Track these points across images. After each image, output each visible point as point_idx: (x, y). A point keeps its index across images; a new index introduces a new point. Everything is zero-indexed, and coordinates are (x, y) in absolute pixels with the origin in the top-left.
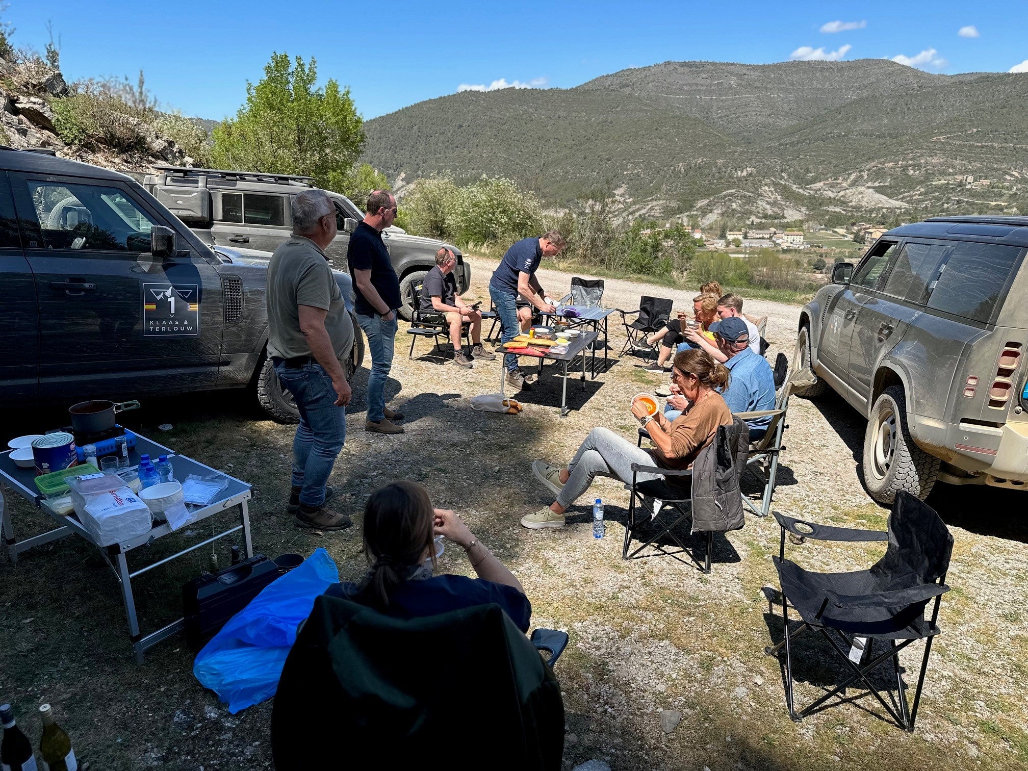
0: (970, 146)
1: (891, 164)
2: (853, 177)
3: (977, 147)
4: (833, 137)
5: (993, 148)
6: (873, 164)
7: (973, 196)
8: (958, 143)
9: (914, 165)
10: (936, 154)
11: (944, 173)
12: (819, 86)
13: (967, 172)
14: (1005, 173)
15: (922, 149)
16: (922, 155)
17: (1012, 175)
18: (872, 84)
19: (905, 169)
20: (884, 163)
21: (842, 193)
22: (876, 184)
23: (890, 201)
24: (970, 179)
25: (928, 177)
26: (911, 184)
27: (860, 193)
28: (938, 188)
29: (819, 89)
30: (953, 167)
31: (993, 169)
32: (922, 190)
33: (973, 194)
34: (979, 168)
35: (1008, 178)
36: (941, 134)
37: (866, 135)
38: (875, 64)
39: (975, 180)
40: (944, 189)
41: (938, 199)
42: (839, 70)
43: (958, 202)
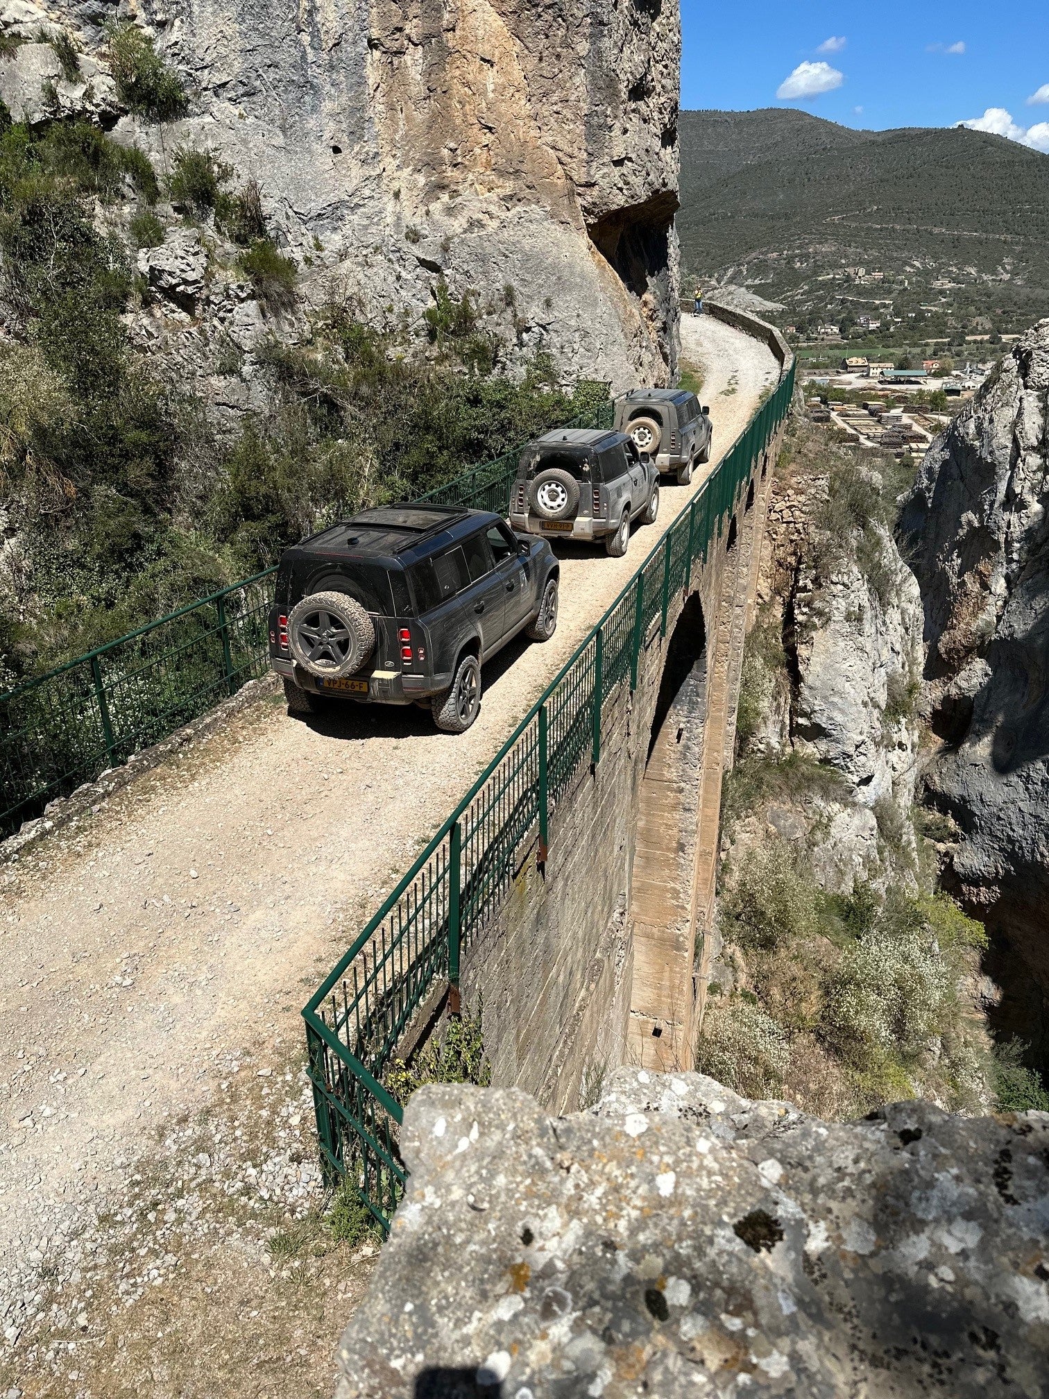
0: (869, 228)
1: (775, 255)
2: (730, 272)
3: (876, 229)
4: (717, 219)
5: (893, 229)
6: (754, 255)
7: (859, 294)
8: (854, 225)
9: (801, 256)
10: (827, 240)
11: (835, 266)
12: (711, 147)
13: (860, 263)
14: (906, 263)
15: (812, 233)
16: (810, 242)
17: (913, 266)
18: (776, 144)
19: (790, 260)
20: (767, 252)
21: (709, 294)
22: (757, 282)
23: (766, 302)
24: (862, 272)
25: (818, 269)
26: (795, 279)
27: (730, 293)
28: (823, 285)
29: (711, 152)
30: (846, 257)
31: (892, 259)
32: (806, 288)
33: (861, 290)
34: (876, 258)
35: (908, 269)
36: (836, 213)
37: (756, 216)
38: (781, 116)
39: (868, 273)
40: (830, 285)
41: (821, 299)
42: (736, 124)
43: (843, 301)
